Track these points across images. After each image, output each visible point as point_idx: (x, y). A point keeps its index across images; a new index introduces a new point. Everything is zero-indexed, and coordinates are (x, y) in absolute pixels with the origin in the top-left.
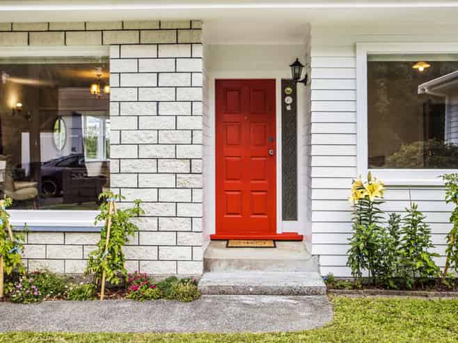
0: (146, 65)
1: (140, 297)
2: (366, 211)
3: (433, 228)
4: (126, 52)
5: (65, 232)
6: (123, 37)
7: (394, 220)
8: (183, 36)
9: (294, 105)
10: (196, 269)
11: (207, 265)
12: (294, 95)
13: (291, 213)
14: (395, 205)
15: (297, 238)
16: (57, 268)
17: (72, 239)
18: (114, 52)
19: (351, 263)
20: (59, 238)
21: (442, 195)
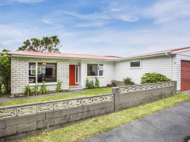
0: (62, 64)
1: (63, 92)
2: (87, 80)
3: (94, 82)
4: (60, 62)
5: (51, 85)
6: (59, 60)
7: (90, 81)
8: (67, 61)
9: (77, 68)
10: (68, 88)
11: (70, 88)
12: (77, 67)
13: (77, 82)
14: (90, 80)
15: (78, 84)
16: (50, 90)
17: (52, 86)
18: (58, 62)
19: (86, 86)
20: (51, 86)
21: (95, 79)
